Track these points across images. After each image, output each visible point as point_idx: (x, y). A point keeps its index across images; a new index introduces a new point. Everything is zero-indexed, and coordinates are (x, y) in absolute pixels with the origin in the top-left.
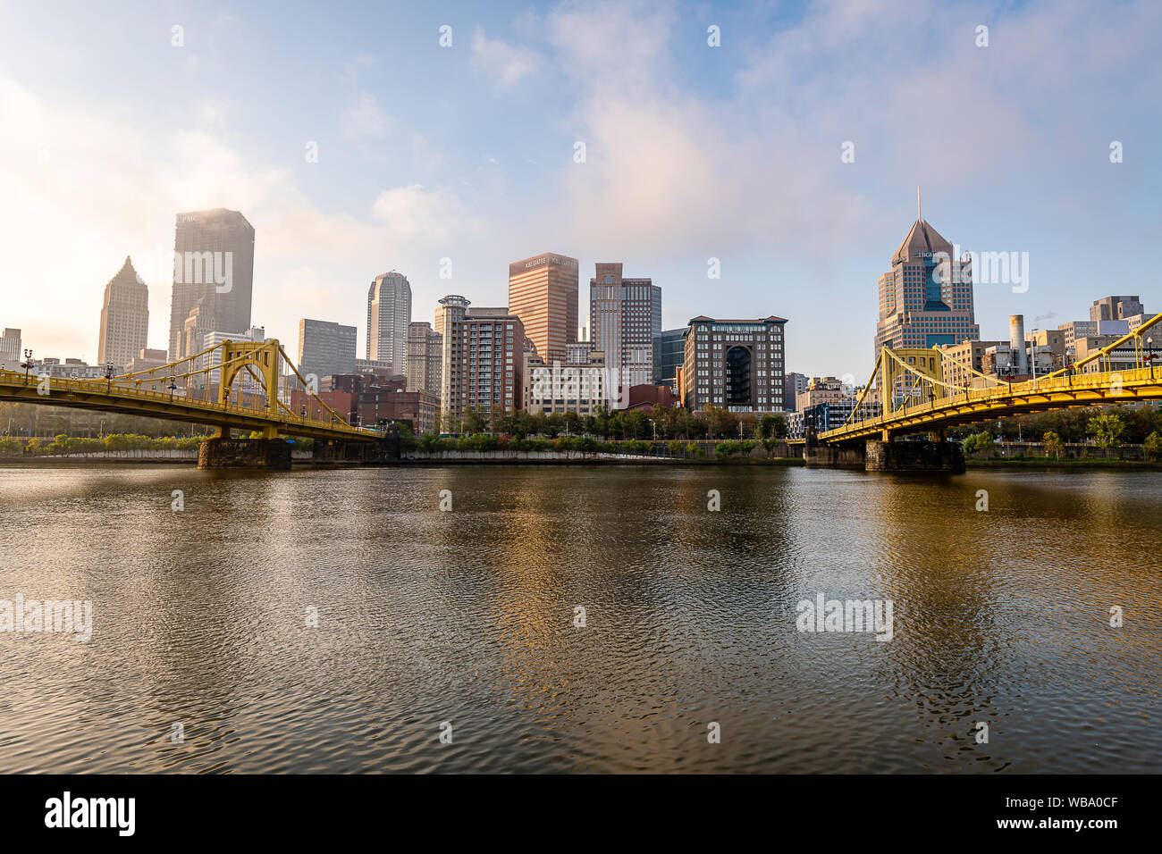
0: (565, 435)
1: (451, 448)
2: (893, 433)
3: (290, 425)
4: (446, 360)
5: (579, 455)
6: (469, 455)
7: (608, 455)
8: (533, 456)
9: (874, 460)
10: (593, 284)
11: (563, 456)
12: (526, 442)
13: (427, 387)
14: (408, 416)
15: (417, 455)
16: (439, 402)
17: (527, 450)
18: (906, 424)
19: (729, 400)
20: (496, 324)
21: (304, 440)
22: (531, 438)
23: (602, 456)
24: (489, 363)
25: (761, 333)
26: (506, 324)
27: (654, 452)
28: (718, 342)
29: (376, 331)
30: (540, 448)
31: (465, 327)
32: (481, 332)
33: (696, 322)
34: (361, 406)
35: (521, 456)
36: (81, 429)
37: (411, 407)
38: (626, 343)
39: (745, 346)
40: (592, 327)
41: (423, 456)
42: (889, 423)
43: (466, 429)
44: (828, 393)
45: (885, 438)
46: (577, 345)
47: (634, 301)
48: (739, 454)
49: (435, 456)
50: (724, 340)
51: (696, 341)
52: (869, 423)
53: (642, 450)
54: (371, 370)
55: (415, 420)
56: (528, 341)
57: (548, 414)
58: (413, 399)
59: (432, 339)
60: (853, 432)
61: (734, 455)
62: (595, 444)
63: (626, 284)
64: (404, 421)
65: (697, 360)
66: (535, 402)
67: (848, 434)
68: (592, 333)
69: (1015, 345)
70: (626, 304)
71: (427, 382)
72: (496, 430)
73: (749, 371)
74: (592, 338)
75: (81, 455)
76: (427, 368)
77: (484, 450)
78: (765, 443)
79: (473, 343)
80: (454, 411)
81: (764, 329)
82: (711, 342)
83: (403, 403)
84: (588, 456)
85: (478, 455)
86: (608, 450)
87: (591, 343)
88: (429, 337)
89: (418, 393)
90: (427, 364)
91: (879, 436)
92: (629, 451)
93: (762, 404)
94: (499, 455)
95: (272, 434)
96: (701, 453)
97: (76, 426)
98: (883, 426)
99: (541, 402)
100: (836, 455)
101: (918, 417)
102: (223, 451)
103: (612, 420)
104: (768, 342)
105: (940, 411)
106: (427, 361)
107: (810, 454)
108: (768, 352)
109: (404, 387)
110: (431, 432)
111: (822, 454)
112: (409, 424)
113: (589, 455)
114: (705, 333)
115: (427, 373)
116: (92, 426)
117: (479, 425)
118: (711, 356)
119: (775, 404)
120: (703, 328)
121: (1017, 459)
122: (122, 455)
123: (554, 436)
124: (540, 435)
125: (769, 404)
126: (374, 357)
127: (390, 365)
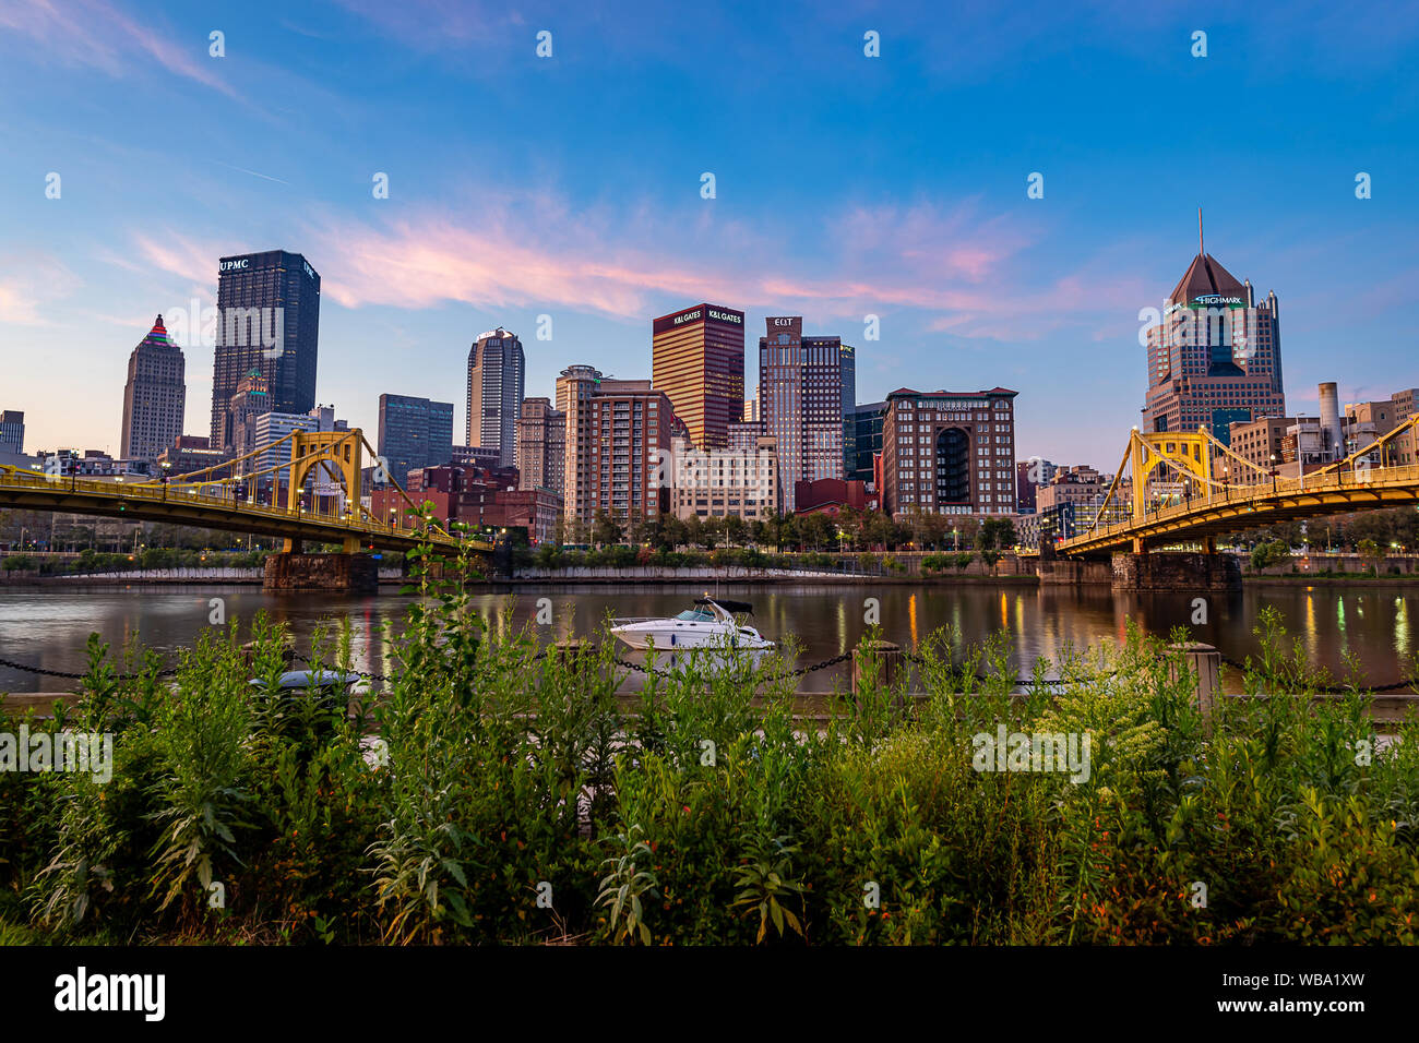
0: (725, 545)
1: (577, 563)
2: (1148, 543)
3: (376, 536)
4: (571, 450)
5: (742, 572)
6: (601, 573)
7: (780, 572)
8: (684, 573)
9: (1121, 577)
10: (763, 345)
11: (722, 573)
12: (674, 555)
13: (546, 482)
14: (521, 522)
15: (534, 573)
16: (561, 503)
17: (675, 566)
18: (1161, 530)
19: (941, 498)
20: (635, 402)
21: (391, 553)
22: (681, 550)
23: (773, 573)
24: (626, 453)
25: (983, 410)
26: (647, 401)
27: (840, 567)
28: (925, 423)
29: (478, 408)
30: (692, 562)
31: (595, 406)
32: (616, 413)
33: (898, 396)
34: (461, 509)
35: (668, 573)
36: (108, 542)
37: (525, 510)
38: (808, 422)
39: (961, 427)
40: (762, 403)
41: (542, 574)
42: (1141, 530)
43: (597, 539)
44: (1079, 487)
45: (1137, 549)
46: (742, 427)
47: (824, 367)
48: (953, 570)
49: (556, 574)
50: (933, 420)
51: (896, 421)
52: (1116, 529)
53: (825, 565)
54: (473, 461)
55: (531, 527)
56: (679, 421)
57: (703, 519)
58: (528, 501)
59: (552, 420)
60: (1099, 541)
61: (945, 571)
62: (759, 556)
63: (806, 343)
64: (516, 529)
65: (898, 446)
66: (686, 502)
67: (1092, 543)
68: (762, 409)
69: (1326, 422)
70: (807, 372)
71: (545, 476)
72: (636, 539)
73: (967, 460)
74: (762, 416)
75: (113, 575)
76: (546, 458)
77: (619, 566)
78: (986, 556)
79: (606, 427)
80: (582, 515)
81: (987, 404)
82: (916, 422)
83: (515, 505)
84: (754, 573)
85: (612, 573)
86: (780, 564)
87: (761, 423)
88: (548, 417)
89: (535, 492)
90: (546, 452)
91: (1128, 546)
92: (807, 566)
93: (985, 504)
94: (640, 573)
95: (354, 548)
96: (902, 569)
97: (104, 537)
98: (1133, 532)
99: (694, 502)
100: (1080, 571)
101: (1174, 521)
102: (293, 569)
103: (786, 526)
104: (992, 421)
105: (1200, 514)
106: (546, 448)
107: (1045, 570)
108: (993, 435)
109: (516, 484)
110: (552, 542)
111: (1061, 570)
112: (523, 532)
113: (756, 573)
114: (908, 411)
115: (546, 465)
116: (124, 537)
117: (612, 532)
118: (917, 441)
119: (1003, 504)
120: (906, 405)
121: (1322, 575)
122: (163, 574)
123: (711, 547)
124: (693, 546)
125: (994, 504)
126: (476, 443)
127: (496, 453)
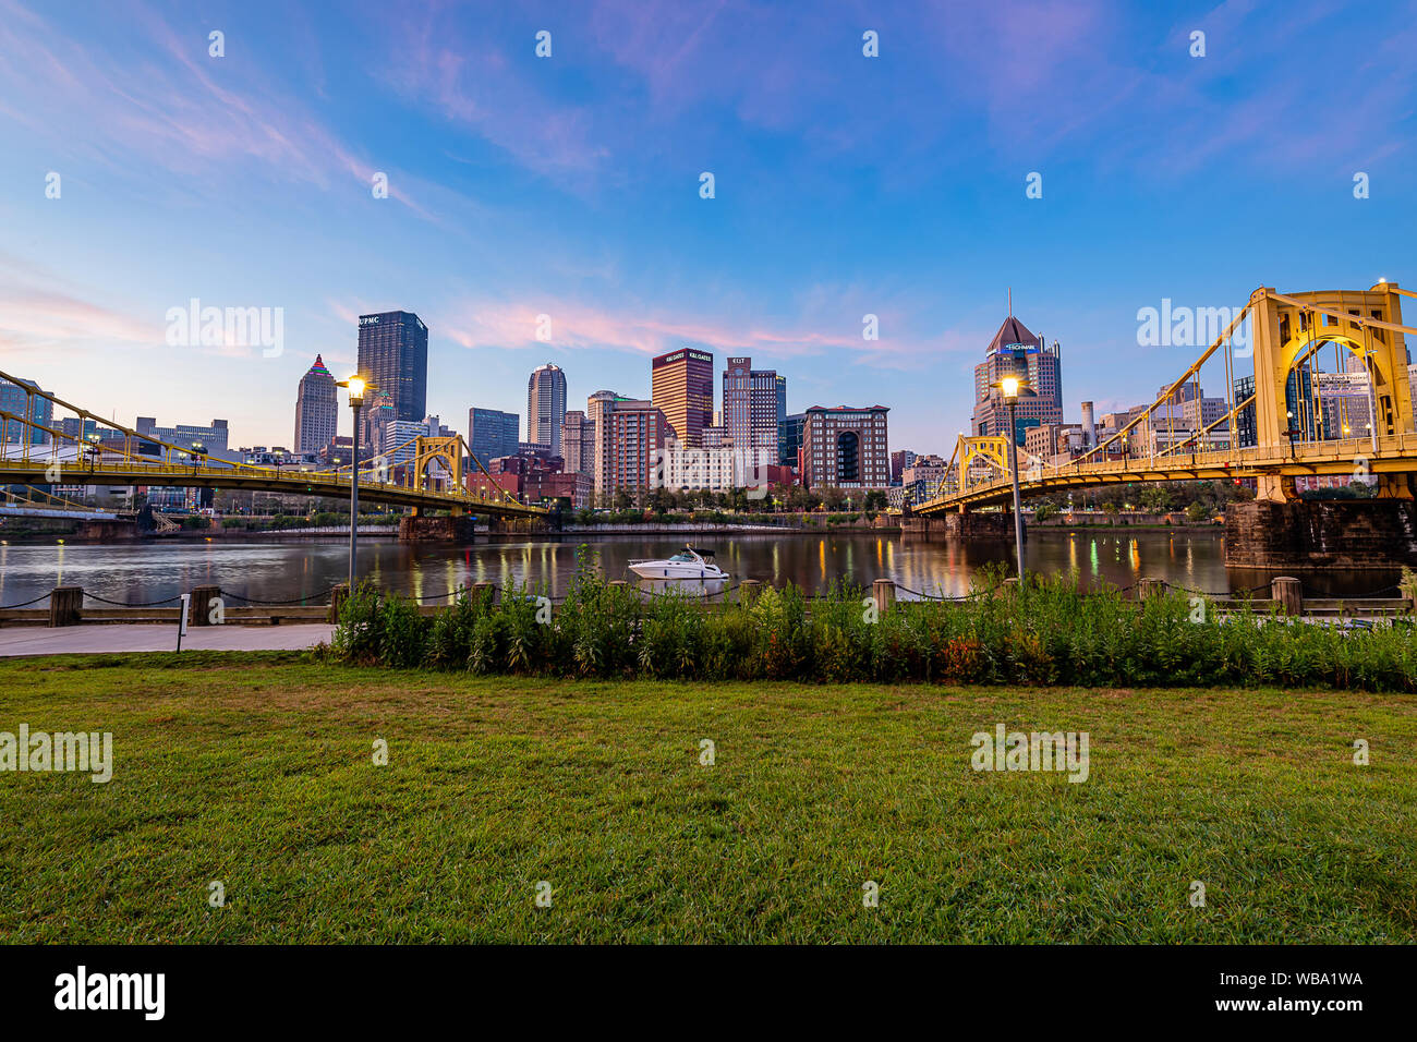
0: (701, 509)
1: (604, 521)
2: (969, 507)
3: (472, 505)
4: (599, 446)
5: (712, 527)
6: (620, 527)
7: (736, 526)
8: (673, 527)
9: (951, 528)
10: (725, 376)
11: (698, 527)
12: (668, 516)
13: (582, 468)
14: (566, 494)
15: (575, 528)
16: (593, 481)
17: (668, 523)
18: (976, 499)
19: (841, 477)
20: (641, 415)
21: (482, 516)
22: (671, 512)
23: (731, 527)
24: (635, 448)
25: (868, 420)
26: (649, 414)
27: (775, 523)
28: (830, 428)
29: (536, 417)
30: (679, 520)
31: (615, 418)
32: (628, 422)
33: (812, 411)
34: (526, 486)
35: (663, 528)
36: (292, 509)
37: (569, 486)
38: (755, 427)
39: (854, 431)
40: (725, 414)
41: (581, 529)
42: (963, 498)
43: (616, 505)
44: (929, 469)
45: (961, 511)
46: (712, 430)
47: (765, 390)
48: (848, 524)
49: (590, 529)
50: (835, 427)
51: (812, 427)
52: (948, 498)
53: (765, 521)
54: (533, 453)
55: (573, 497)
56: (670, 426)
57: (685, 492)
58: (570, 481)
59: (586, 426)
60: (939, 505)
61: (842, 525)
62: (722, 516)
63: (754, 375)
64: (563, 499)
65: (813, 444)
67: (935, 506)
68: (725, 419)
69: (1086, 427)
70: (754, 394)
71: (582, 463)
72: (642, 505)
73: (857, 453)
74: (725, 423)
75: (294, 531)
76: (582, 451)
77: (631, 523)
78: (868, 515)
79: (621, 431)
80: (606, 490)
81: (870, 417)
82: (825, 428)
83: (561, 483)
84: (719, 527)
85: (626, 527)
86: (736, 521)
87: (724, 427)
88: (583, 424)
89: (575, 474)
90: (582, 447)
91: (956, 509)
92: (753, 522)
93: (869, 481)
94: (645, 527)
95: (456, 513)
96: (814, 524)
98: (958, 500)
100: (927, 524)
101: (983, 493)
102: (419, 527)
103: (740, 497)
104: (873, 426)
105: (998, 489)
106: (582, 445)
107: (906, 524)
108: (874, 436)
109: (562, 469)
110: (587, 507)
111: (916, 523)
112: (568, 500)
113: (721, 527)
114: (820, 421)
115: (582, 456)
116: (302, 505)
117: (626, 501)
118: (825, 440)
119: (880, 481)
120: (818, 417)
121: (1081, 525)
122: (329, 530)
123: (691, 510)
124: (679, 510)
125: (875, 481)
126: (535, 441)
127: (548, 447)
